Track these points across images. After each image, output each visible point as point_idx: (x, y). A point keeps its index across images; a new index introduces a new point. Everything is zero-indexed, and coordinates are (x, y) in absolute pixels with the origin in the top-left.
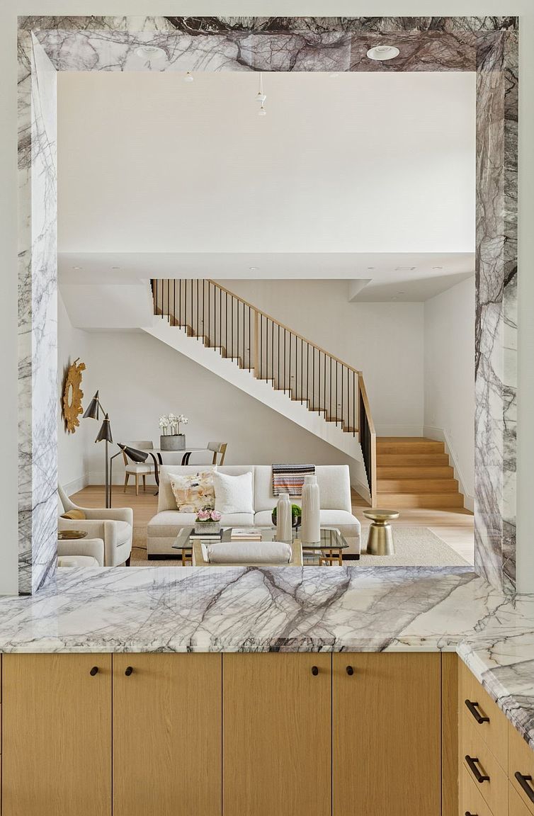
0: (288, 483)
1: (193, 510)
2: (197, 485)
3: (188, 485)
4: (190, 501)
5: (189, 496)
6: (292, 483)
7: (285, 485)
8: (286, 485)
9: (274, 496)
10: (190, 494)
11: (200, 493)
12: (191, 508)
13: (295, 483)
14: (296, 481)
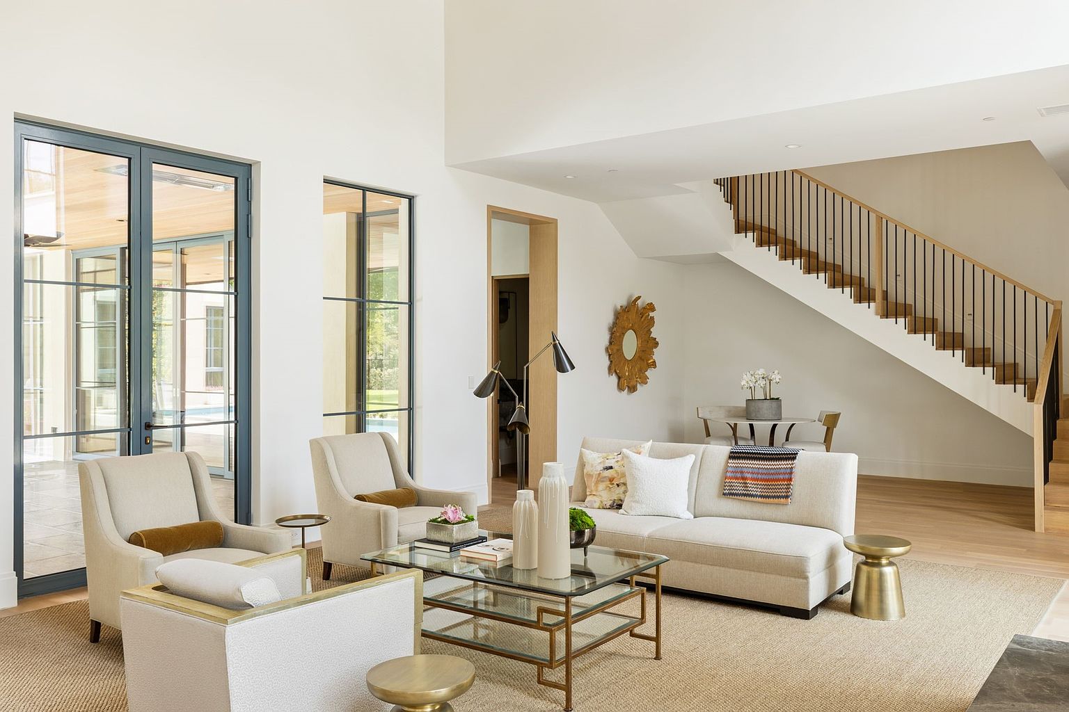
0: (749, 476)
1: (597, 505)
2: (611, 468)
3: (600, 467)
4: (597, 491)
5: (597, 483)
6: (755, 476)
7: (743, 478)
8: (746, 479)
9: (724, 494)
10: (600, 479)
11: (611, 480)
12: (595, 502)
13: (760, 476)
14: (762, 474)
